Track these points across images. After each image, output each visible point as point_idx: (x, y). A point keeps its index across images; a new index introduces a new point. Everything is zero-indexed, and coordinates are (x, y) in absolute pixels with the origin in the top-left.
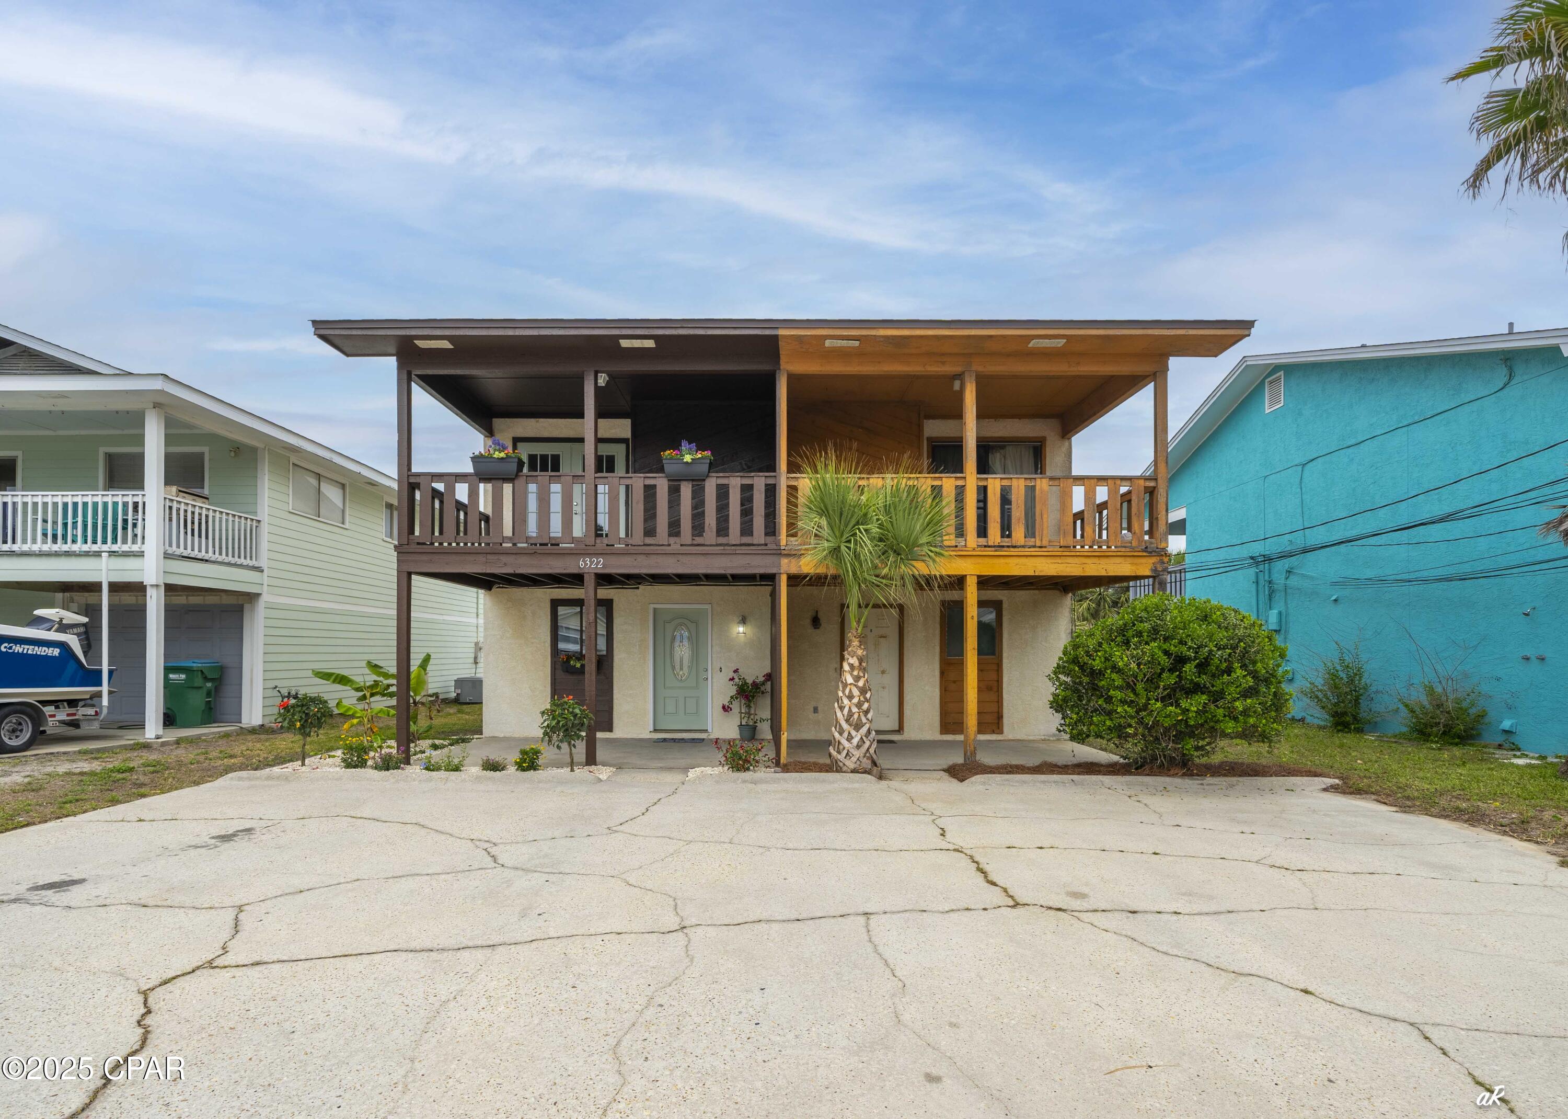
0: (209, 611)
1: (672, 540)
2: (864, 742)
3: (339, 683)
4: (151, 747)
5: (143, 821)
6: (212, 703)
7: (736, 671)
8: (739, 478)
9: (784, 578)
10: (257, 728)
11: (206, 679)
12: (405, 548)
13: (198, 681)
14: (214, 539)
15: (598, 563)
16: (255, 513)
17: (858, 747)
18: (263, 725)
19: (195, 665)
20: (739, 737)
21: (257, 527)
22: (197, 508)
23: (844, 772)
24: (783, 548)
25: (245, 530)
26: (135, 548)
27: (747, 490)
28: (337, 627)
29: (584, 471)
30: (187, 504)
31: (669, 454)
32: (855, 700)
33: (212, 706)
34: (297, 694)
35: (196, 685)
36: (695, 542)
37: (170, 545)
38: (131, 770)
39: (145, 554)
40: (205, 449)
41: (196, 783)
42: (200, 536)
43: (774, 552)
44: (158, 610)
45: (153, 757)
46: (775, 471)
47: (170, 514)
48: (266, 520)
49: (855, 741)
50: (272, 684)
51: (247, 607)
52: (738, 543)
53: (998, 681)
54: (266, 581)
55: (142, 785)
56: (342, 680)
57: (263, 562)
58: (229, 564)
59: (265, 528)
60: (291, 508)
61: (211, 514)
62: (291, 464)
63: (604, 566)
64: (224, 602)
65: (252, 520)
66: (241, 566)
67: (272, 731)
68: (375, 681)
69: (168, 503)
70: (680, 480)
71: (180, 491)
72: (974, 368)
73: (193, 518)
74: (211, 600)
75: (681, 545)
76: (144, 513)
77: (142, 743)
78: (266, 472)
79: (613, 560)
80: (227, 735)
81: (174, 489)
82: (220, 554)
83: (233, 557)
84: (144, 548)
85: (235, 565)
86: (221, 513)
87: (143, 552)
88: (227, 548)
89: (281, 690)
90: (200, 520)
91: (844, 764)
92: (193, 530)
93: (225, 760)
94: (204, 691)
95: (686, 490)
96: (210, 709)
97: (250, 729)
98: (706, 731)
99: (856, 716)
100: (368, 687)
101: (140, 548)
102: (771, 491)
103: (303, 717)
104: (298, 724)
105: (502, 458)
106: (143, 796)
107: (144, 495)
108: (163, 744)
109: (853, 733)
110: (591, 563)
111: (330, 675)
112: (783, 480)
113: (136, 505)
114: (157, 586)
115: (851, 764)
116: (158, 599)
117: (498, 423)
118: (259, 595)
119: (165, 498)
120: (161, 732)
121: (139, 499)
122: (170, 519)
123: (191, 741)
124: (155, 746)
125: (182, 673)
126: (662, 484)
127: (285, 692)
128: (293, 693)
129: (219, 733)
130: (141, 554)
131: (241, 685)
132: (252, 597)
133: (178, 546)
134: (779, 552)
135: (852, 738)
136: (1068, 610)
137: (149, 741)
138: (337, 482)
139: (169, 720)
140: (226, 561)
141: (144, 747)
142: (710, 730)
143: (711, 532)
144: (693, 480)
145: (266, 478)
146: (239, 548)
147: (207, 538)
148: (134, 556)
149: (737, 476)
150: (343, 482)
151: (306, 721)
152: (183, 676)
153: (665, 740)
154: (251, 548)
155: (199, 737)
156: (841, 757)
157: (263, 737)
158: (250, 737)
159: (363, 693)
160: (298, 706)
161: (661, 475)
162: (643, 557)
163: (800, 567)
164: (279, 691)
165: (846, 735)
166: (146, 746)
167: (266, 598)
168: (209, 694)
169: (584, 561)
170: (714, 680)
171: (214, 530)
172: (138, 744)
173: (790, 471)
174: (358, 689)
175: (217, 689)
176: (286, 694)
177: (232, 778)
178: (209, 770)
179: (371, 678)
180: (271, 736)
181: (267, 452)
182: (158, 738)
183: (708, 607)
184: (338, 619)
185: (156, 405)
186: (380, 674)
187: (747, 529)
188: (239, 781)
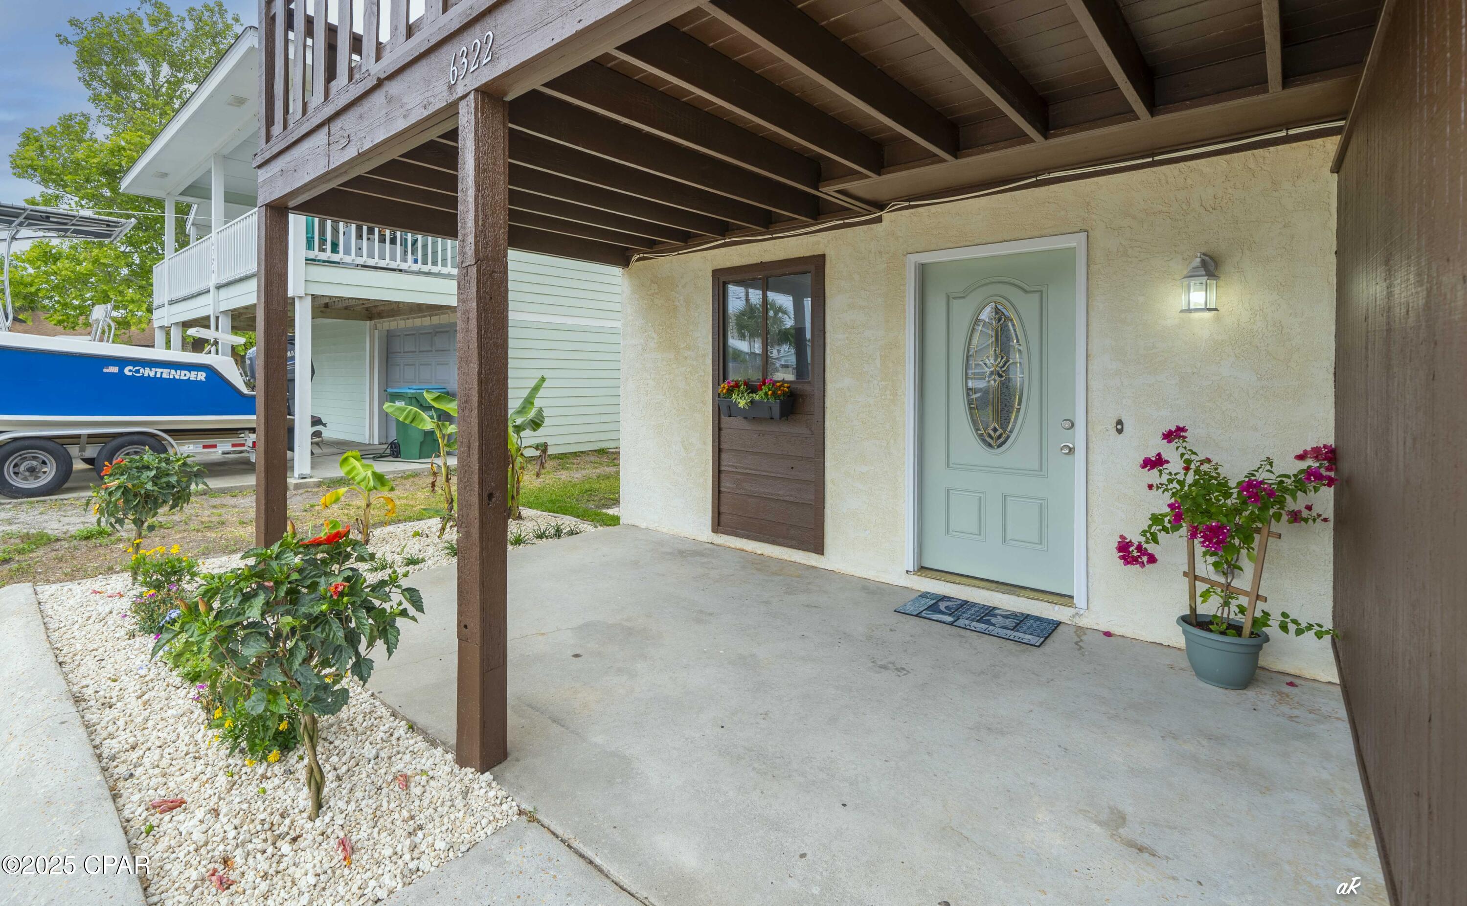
7: (1174, 435)
98: (1066, 599)
139: (398, 452)
142: (1080, 600)
170: (1094, 457)
183: (1076, 242)
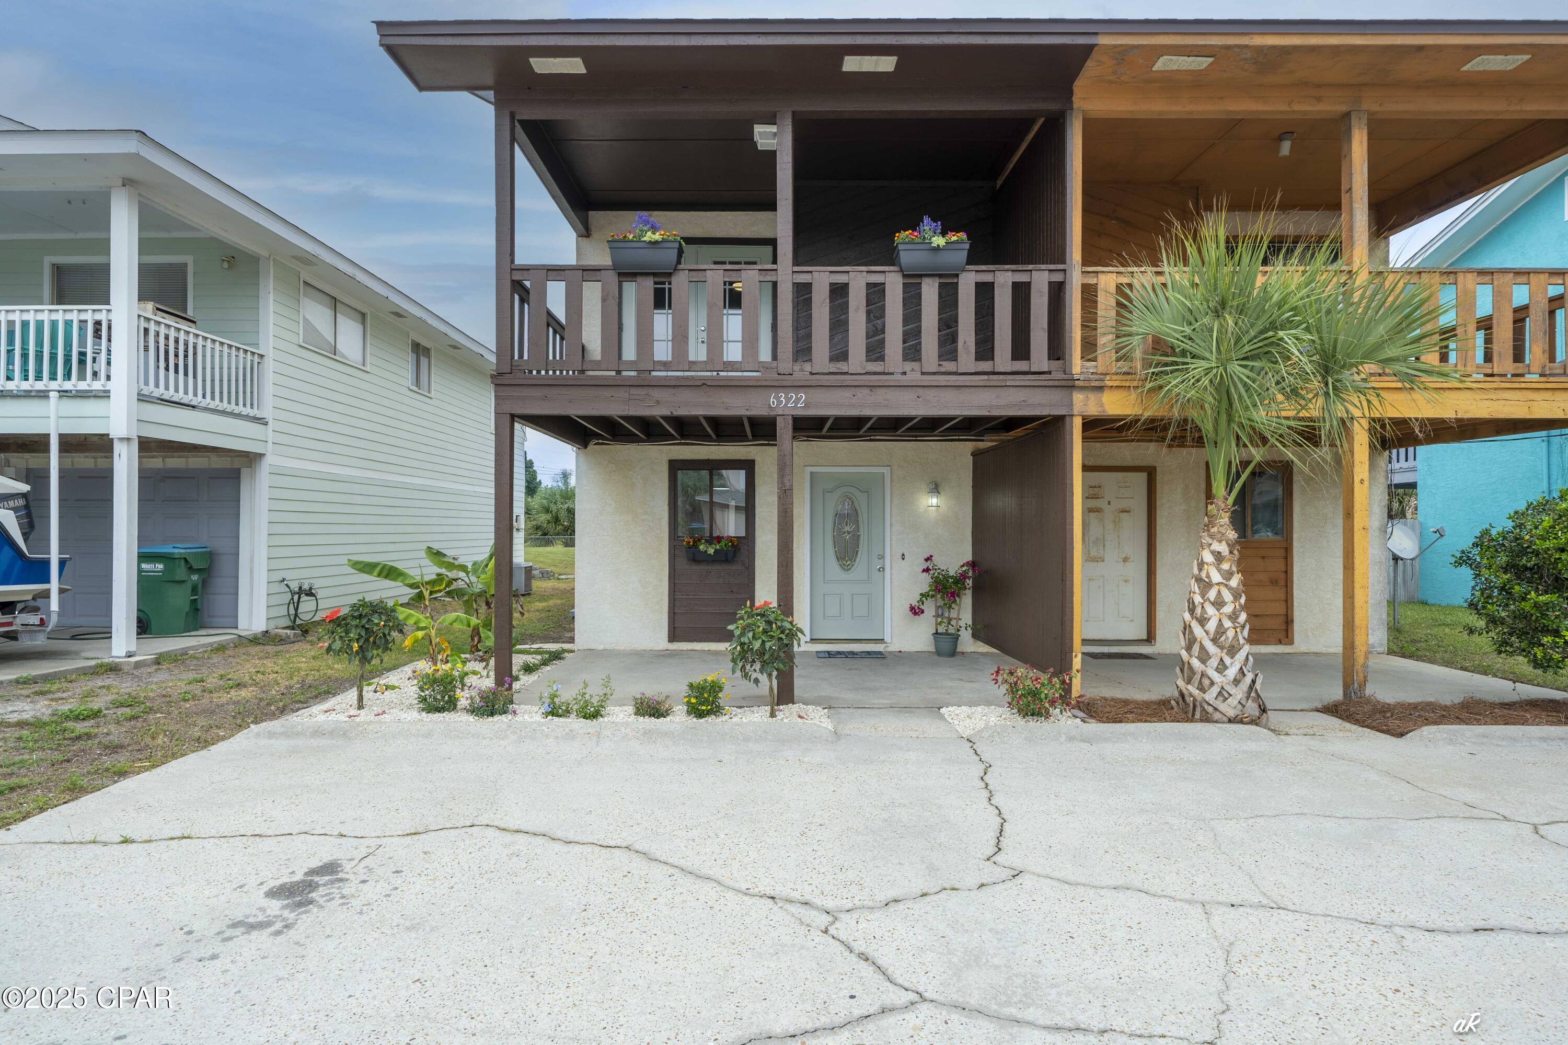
0: (193, 478)
1: (908, 366)
2: (1244, 675)
3: (386, 577)
4: (120, 670)
5: (133, 842)
6: (199, 602)
7: (929, 559)
8: (1010, 273)
9: (1078, 423)
10: (260, 636)
11: (191, 569)
12: (506, 380)
13: (181, 573)
14: (204, 381)
15: (798, 400)
16: (256, 345)
17: (1236, 682)
18: (267, 632)
19: (176, 551)
20: (932, 649)
21: (259, 363)
22: (182, 332)
23: (1216, 722)
24: (1076, 377)
25: (244, 368)
26: (97, 386)
27: (1021, 292)
28: (358, 500)
29: (775, 262)
30: (168, 326)
31: (907, 236)
32: (1228, 609)
33: (199, 607)
34: (311, 589)
35: (177, 578)
36: (943, 370)
37: (146, 383)
38: (96, 714)
39: (112, 395)
40: (188, 259)
41: (203, 743)
42: (186, 374)
43: (1064, 383)
44: (129, 475)
45: (125, 687)
46: (1064, 262)
47: (146, 341)
48: (271, 355)
49: (1232, 672)
50: (278, 576)
51: (244, 471)
52: (1009, 370)
53: (1286, 572)
54: (271, 437)
55: (115, 748)
56: (390, 573)
57: (267, 412)
58: (224, 413)
59: (270, 366)
60: (301, 341)
61: (200, 342)
62: (302, 282)
63: (807, 406)
64: (214, 466)
65: (253, 353)
66: (239, 416)
67: (282, 641)
68: (438, 575)
69: (143, 324)
70: (921, 276)
71: (158, 309)
72: (1366, 106)
73: (176, 348)
74: (196, 462)
75: (923, 373)
76: (109, 340)
77: (108, 664)
78: (271, 291)
79: (820, 396)
80: (221, 648)
81: (150, 306)
82: (213, 398)
83: (229, 403)
84: (110, 386)
85: (232, 414)
86: (214, 341)
87: (109, 391)
88: (221, 392)
89: (290, 584)
90: (186, 351)
91: (1216, 709)
92: (176, 366)
93: (233, 692)
94: (188, 587)
95: (930, 292)
96: (197, 610)
97: (250, 638)
98: (882, 641)
99: (1231, 634)
100: (426, 583)
101: (103, 386)
102: (1057, 292)
103: (363, 633)
104: (356, 646)
105: (656, 242)
106: (122, 774)
107: (109, 311)
108: (138, 665)
109: (1228, 661)
110: (788, 399)
111: (374, 565)
112: (1076, 279)
113: (98, 323)
114: (128, 439)
115: (1229, 708)
116: (129, 459)
117: (595, 216)
118: (261, 455)
119: (139, 316)
120: (133, 648)
121: (102, 316)
122: (146, 349)
123: (177, 659)
124: (126, 668)
125: (159, 562)
126: (894, 283)
127: (295, 586)
128: (306, 587)
129: (211, 644)
130: (105, 395)
131: (237, 577)
132: (252, 459)
133: (157, 386)
134: (1070, 383)
135: (1226, 668)
136: (1383, 474)
137: (117, 660)
138: (355, 310)
139: (144, 627)
140: (220, 408)
141: (111, 670)
142: (888, 640)
143: (968, 353)
144: (940, 276)
145: (271, 297)
146: (237, 392)
147: (195, 377)
148: (96, 397)
149: (1007, 270)
150: (364, 310)
151: (367, 640)
152: (160, 566)
153: (830, 654)
154: (252, 392)
155: (184, 652)
156: (1210, 696)
157: (269, 648)
158: (254, 650)
159: (418, 590)
160: (354, 617)
161: (892, 268)
162: (866, 391)
163: (1102, 405)
164: (287, 585)
165: (1214, 662)
166: (113, 669)
167: (270, 460)
168: (194, 590)
169: (777, 398)
170: (895, 572)
171: (204, 368)
172: (101, 666)
173: (1086, 262)
174: (411, 586)
175: (205, 583)
176: (297, 589)
177: (258, 735)
178: (213, 712)
179: (431, 571)
180: (280, 648)
181: (272, 263)
182: (129, 656)
183: (886, 471)
184: (356, 488)
185: (127, 182)
186: (442, 564)
187: (1021, 350)
188: (270, 738)
